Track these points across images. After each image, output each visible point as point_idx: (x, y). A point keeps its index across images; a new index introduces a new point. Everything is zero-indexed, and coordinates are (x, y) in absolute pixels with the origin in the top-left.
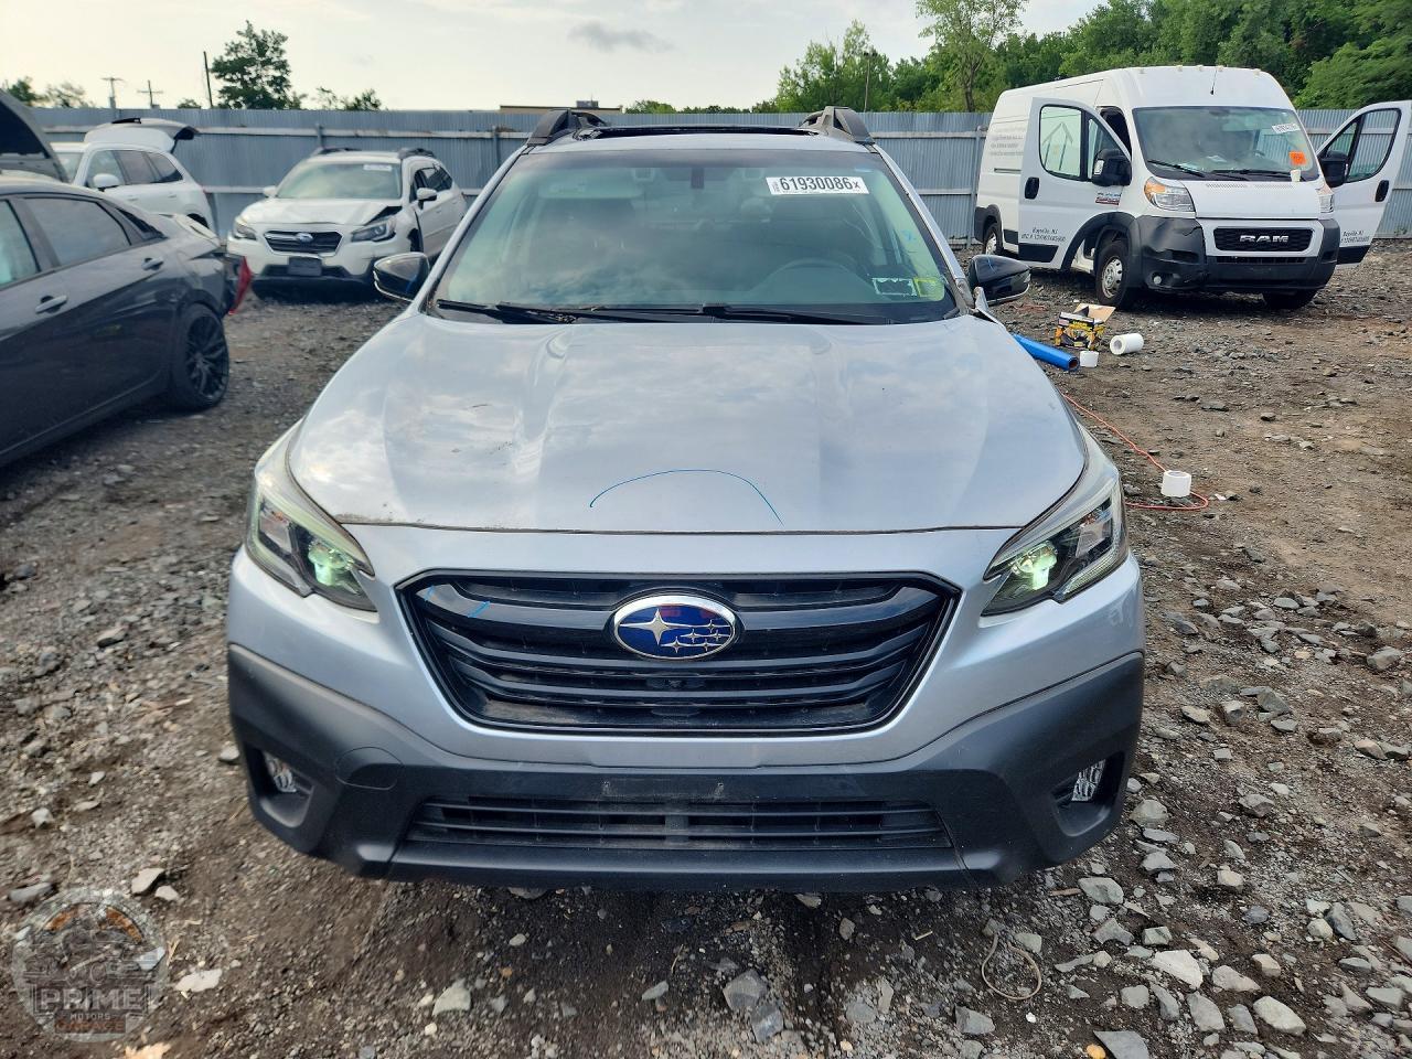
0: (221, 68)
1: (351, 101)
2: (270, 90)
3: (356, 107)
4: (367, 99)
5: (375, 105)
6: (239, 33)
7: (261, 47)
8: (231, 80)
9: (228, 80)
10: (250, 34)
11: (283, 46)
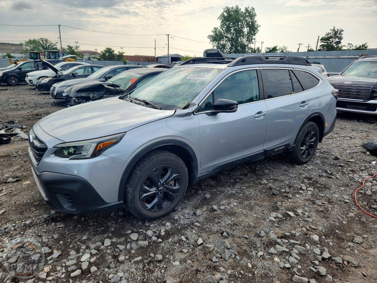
0: (322, 39)
1: (358, 46)
2: (334, 45)
3: (358, 49)
4: (363, 46)
5: (366, 47)
6: (331, 30)
7: (336, 33)
8: (325, 42)
9: (324, 43)
10: (334, 30)
11: (342, 33)
